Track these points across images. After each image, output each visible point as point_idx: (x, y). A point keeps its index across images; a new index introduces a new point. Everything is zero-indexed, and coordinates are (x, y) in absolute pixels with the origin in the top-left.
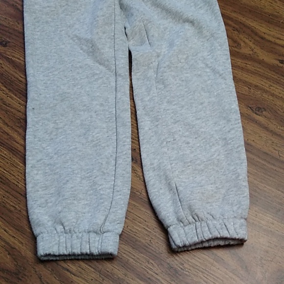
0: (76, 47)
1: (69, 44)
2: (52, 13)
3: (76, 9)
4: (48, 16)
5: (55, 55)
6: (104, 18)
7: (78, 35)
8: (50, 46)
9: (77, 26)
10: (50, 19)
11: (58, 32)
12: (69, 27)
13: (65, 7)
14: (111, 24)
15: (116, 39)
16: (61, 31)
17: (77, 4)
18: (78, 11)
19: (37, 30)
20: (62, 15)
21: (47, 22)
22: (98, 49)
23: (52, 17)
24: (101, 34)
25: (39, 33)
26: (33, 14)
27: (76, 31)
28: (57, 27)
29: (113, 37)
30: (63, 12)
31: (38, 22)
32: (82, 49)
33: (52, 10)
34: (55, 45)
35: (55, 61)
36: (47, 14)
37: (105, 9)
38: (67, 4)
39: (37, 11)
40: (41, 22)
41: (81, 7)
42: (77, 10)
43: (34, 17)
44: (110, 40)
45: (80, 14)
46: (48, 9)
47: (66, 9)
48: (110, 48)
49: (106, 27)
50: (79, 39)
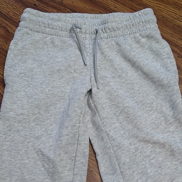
0: (39, 163)
1: (33, 158)
2: (24, 121)
3: (46, 118)
4: (20, 125)
5: (18, 170)
6: (67, 137)
7: (42, 150)
8: (16, 158)
9: (44, 138)
10: (21, 128)
11: (26, 143)
12: (37, 138)
13: (37, 115)
14: (74, 144)
15: (77, 161)
16: (28, 143)
17: (49, 113)
18: (48, 121)
19: (8, 140)
20: (33, 124)
21: (18, 131)
22: (58, 172)
23: (24, 125)
24: (63, 155)
25: (8, 143)
26: (7, 122)
27: (42, 145)
28: (26, 137)
29: (74, 158)
30: (34, 121)
31: (10, 130)
32: (43, 166)
33: (25, 118)
34: (21, 159)
35: (16, 178)
36: (20, 122)
37: (70, 128)
38: (39, 112)
39: (11, 119)
40: (13, 130)
41: (51, 116)
42: (48, 119)
43: (8, 125)
44: (70, 161)
45: (49, 124)
46: (21, 116)
47: (37, 118)
48: (69, 170)
49: (69, 147)
50: (43, 154)
